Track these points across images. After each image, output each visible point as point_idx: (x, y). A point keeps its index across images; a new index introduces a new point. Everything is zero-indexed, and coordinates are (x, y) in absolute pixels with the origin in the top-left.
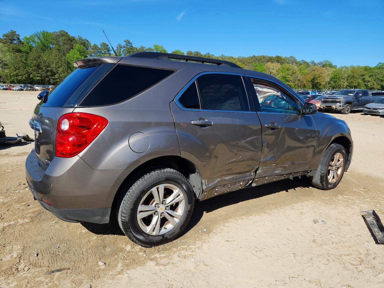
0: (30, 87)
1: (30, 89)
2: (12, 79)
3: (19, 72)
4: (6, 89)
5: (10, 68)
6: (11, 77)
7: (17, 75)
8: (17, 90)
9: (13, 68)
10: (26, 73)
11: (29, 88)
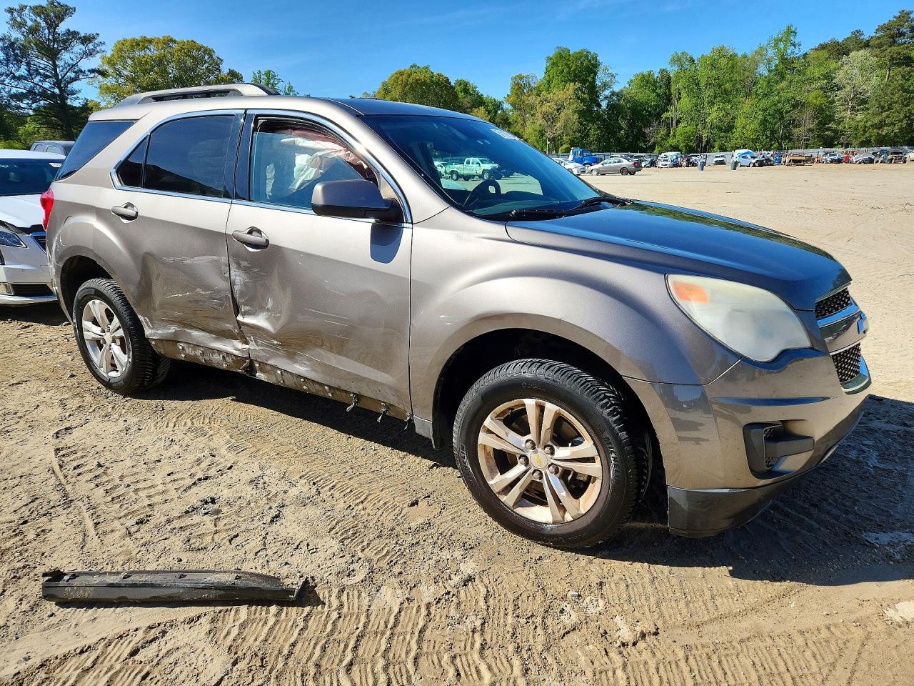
0: (892, 153)
1: (892, 159)
2: (867, 135)
3: (888, 117)
4: (839, 161)
5: (868, 109)
6: (865, 132)
7: (881, 125)
8: (860, 163)
9: (874, 109)
10: (906, 117)
11: (889, 157)
